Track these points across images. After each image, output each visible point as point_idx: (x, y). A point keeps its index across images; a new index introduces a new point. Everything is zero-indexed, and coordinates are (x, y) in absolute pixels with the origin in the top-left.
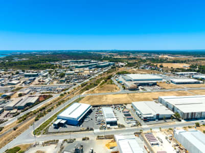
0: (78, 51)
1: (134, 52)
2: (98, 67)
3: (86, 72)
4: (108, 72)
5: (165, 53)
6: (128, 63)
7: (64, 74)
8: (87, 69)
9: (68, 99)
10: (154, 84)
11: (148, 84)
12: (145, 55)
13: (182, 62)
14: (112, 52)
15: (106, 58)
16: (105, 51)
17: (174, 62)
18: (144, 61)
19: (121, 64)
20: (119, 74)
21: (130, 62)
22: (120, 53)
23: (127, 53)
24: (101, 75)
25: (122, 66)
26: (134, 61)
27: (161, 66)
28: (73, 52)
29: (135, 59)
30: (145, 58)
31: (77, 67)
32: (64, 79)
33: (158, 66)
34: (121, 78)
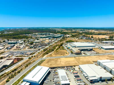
0: (43, 28)
1: (74, 28)
2: (54, 37)
3: (47, 41)
4: (61, 41)
5: (92, 29)
6: (72, 35)
7: (33, 43)
8: (48, 39)
9: (34, 61)
10: (91, 50)
11: (87, 50)
13: (104, 34)
14: (62, 28)
15: (58, 32)
16: (58, 28)
17: (99, 34)
18: (81, 34)
19: (68, 35)
20: (67, 42)
22: (67, 29)
23: (71, 29)
24: (56, 43)
25: (69, 37)
26: (76, 34)
27: (92, 37)
28: (40, 28)
29: (76, 32)
30: (81, 32)
31: (41, 38)
32: (32, 46)
33: (90, 37)
34: (69, 45)
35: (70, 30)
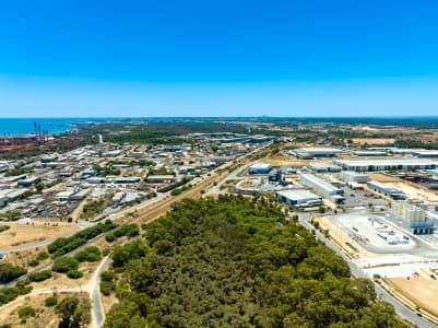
2: (253, 142)
4: (271, 147)
12: (327, 126)
13: (390, 137)
17: (375, 136)
18: (325, 135)
19: (285, 139)
20: (288, 148)
21: (301, 136)
23: (292, 122)
24: (263, 150)
25: (289, 141)
26: (307, 135)
27: (350, 142)
29: (307, 132)
30: (325, 131)
33: (345, 141)
35: (288, 125)
